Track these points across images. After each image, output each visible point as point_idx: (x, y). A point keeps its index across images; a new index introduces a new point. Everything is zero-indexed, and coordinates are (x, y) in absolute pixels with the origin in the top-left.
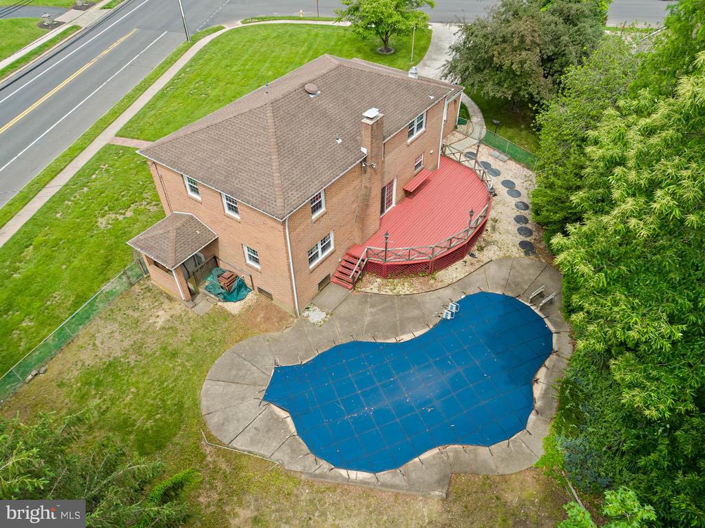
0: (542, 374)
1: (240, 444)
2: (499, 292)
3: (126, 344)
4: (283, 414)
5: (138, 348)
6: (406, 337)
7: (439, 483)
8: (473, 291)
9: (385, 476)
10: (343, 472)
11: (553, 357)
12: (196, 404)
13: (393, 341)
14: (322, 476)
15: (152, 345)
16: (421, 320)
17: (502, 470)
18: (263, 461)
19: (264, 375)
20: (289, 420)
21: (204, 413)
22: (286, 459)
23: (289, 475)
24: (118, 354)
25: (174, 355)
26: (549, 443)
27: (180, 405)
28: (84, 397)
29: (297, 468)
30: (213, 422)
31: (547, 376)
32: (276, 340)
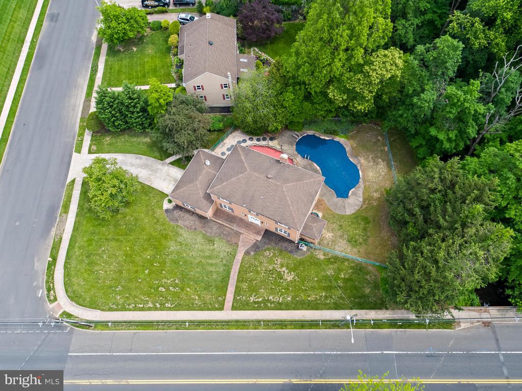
0: (323, 138)
1: (361, 200)
2: (295, 146)
3: (341, 241)
4: (350, 192)
5: (341, 237)
6: (318, 168)
7: (357, 158)
8: (296, 153)
9: (359, 168)
10: (361, 176)
11: (316, 135)
12: (353, 214)
13: (320, 171)
14: (363, 180)
15: (339, 233)
16: (311, 165)
17: (350, 145)
18: (364, 193)
19: (340, 200)
20: (352, 190)
21: (355, 211)
22: (361, 189)
23: (365, 187)
24: (345, 241)
25: (341, 226)
26: (341, 137)
27: (355, 218)
28: (360, 244)
29: (363, 186)
30: (357, 208)
31: (322, 136)
32: (328, 201)
